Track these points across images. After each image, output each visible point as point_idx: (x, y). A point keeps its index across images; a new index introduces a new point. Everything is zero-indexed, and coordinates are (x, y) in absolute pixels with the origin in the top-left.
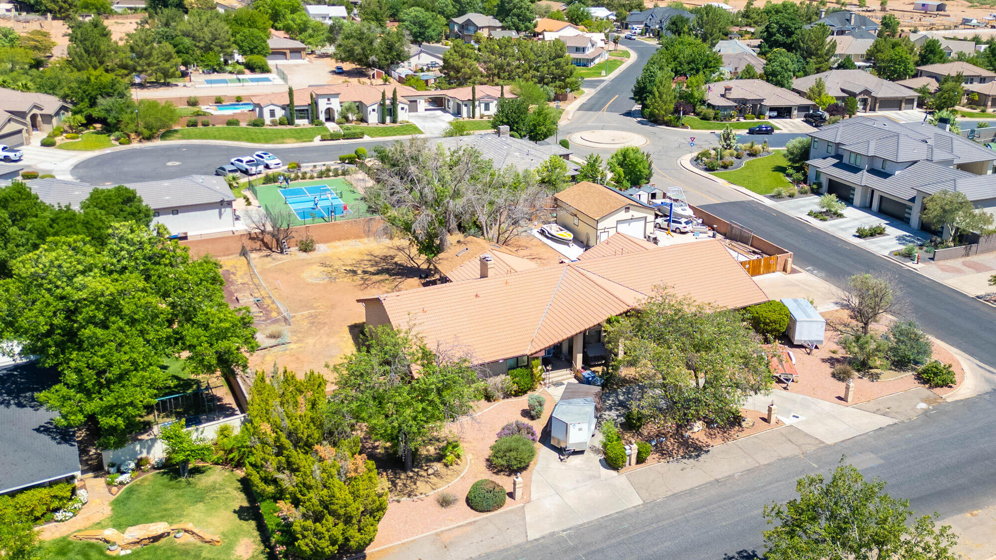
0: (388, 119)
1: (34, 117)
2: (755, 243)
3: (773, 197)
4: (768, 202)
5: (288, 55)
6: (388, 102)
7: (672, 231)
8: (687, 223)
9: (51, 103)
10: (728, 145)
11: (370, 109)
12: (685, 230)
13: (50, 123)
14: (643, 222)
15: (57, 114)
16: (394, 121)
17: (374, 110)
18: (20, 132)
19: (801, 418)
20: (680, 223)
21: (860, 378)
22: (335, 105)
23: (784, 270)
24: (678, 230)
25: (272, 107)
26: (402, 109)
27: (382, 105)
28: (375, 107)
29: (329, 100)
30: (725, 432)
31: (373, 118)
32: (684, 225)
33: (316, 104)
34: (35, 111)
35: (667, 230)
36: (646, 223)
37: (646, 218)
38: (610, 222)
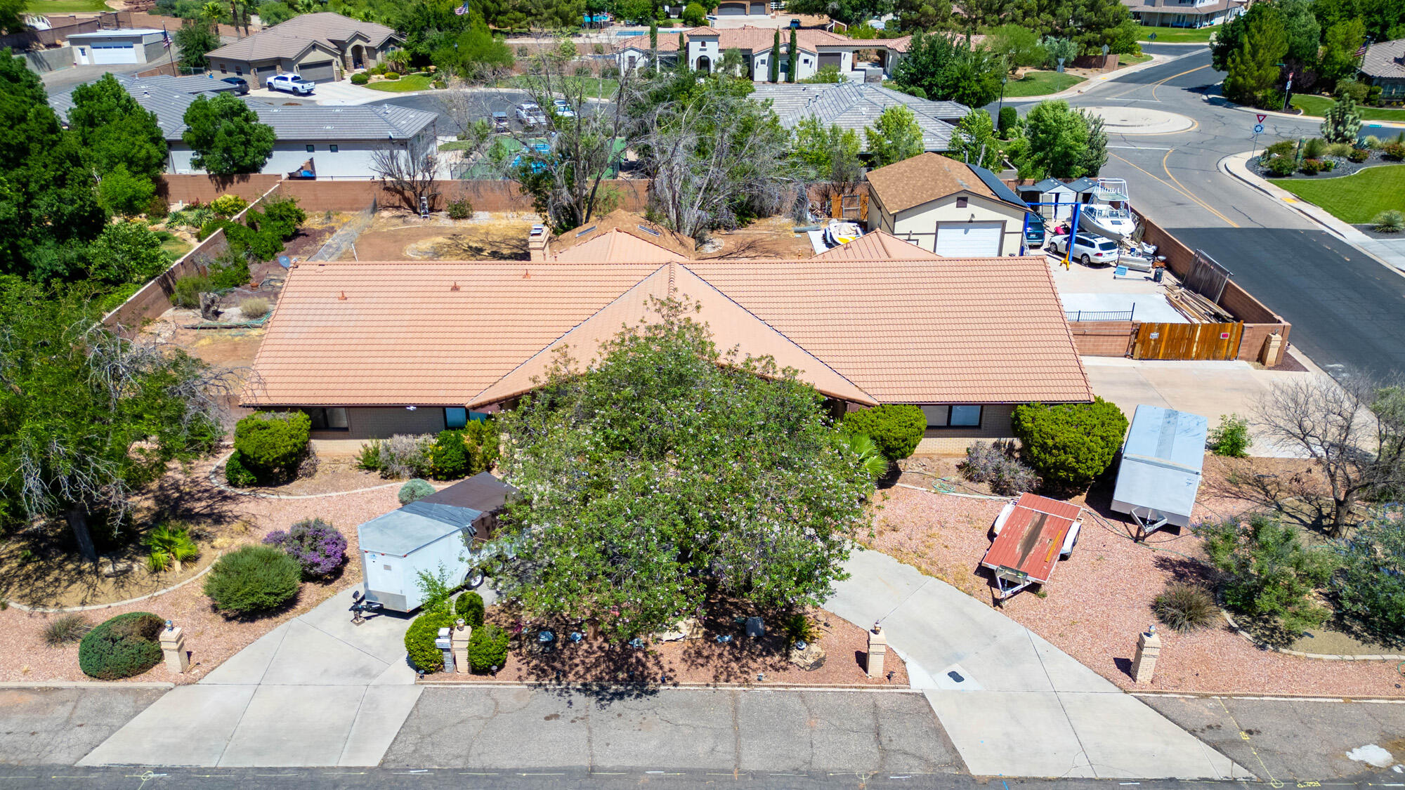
0: (782, 76)
1: (357, 50)
2: (1229, 300)
3: (1372, 228)
4: (1352, 236)
5: (748, 9)
6: (783, 50)
7: (1075, 259)
8: (1104, 247)
9: (378, 33)
10: (1338, 134)
11: (757, 59)
12: (1100, 260)
13: (375, 58)
14: (999, 230)
15: (384, 47)
16: (790, 80)
17: (763, 62)
18: (329, 63)
19: (968, 684)
20: (1092, 245)
21: (1231, 629)
22: (713, 52)
23: (1261, 359)
24: (1085, 260)
25: (632, 53)
26: (806, 61)
27: (774, 53)
28: (766, 56)
29: (703, 44)
30: (737, 660)
31: (761, 73)
32: (1097, 250)
33: (687, 48)
34: (358, 42)
35: (1064, 255)
36: (1003, 233)
37: (1004, 223)
38: (923, 222)
